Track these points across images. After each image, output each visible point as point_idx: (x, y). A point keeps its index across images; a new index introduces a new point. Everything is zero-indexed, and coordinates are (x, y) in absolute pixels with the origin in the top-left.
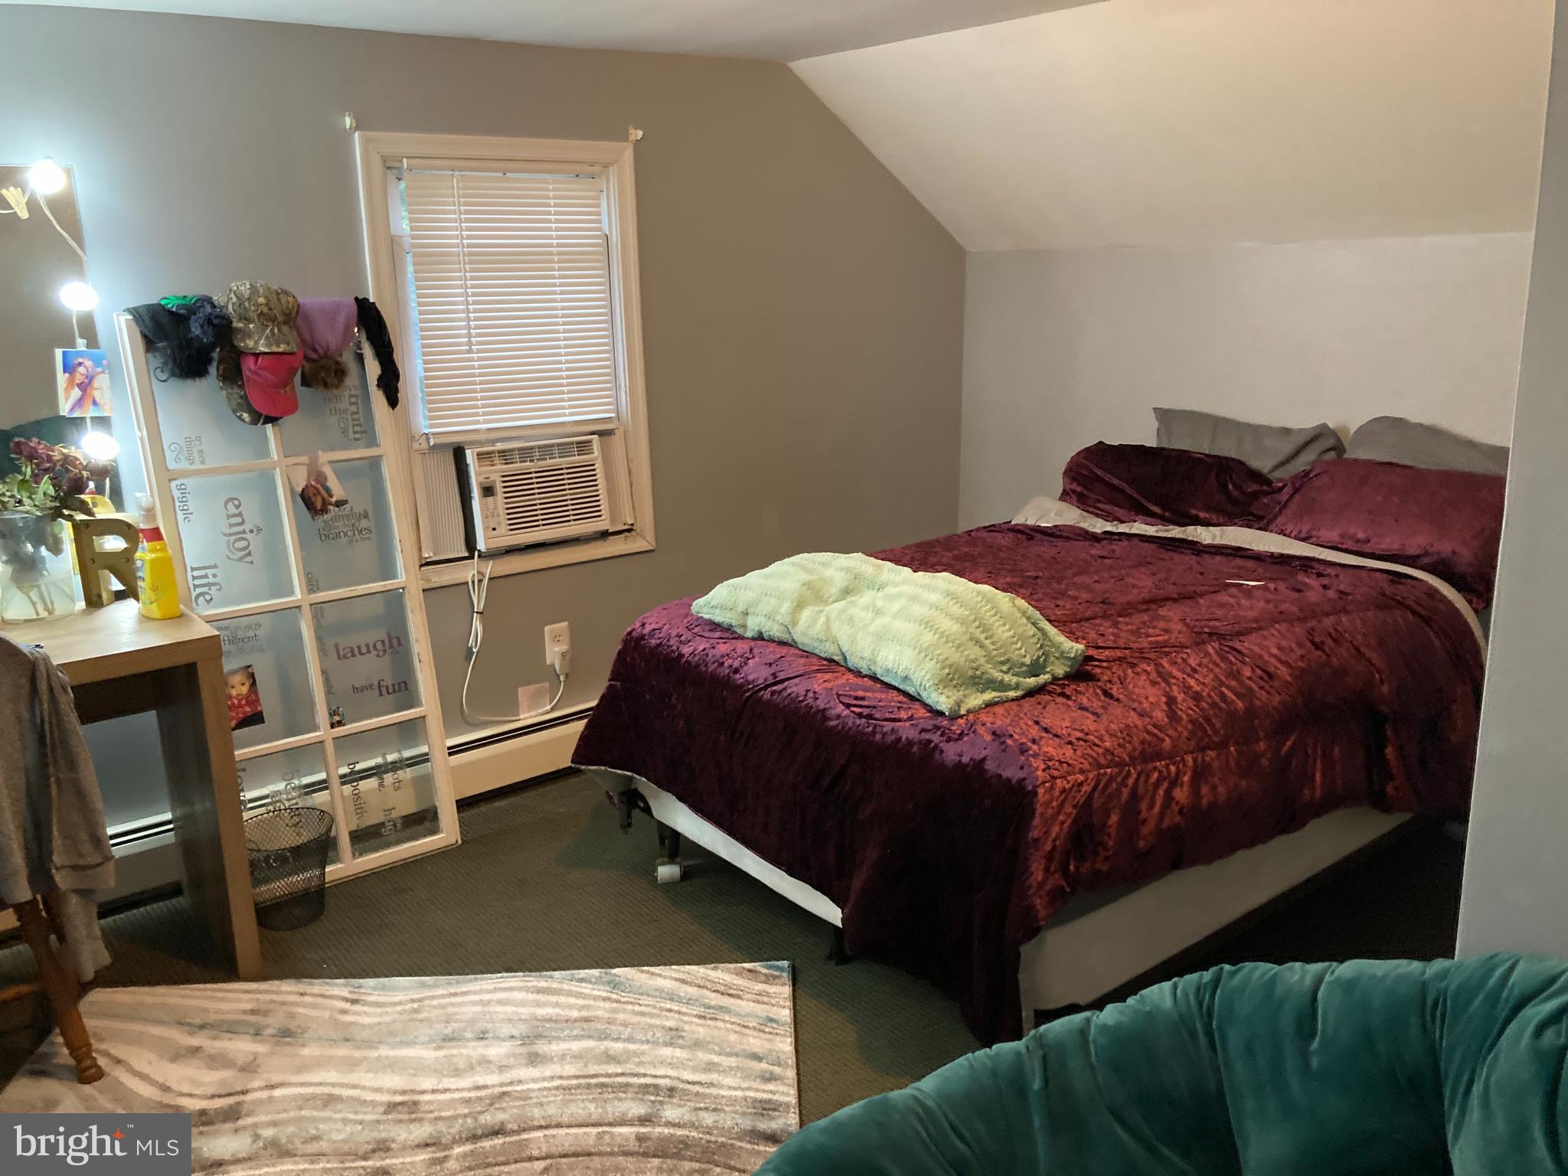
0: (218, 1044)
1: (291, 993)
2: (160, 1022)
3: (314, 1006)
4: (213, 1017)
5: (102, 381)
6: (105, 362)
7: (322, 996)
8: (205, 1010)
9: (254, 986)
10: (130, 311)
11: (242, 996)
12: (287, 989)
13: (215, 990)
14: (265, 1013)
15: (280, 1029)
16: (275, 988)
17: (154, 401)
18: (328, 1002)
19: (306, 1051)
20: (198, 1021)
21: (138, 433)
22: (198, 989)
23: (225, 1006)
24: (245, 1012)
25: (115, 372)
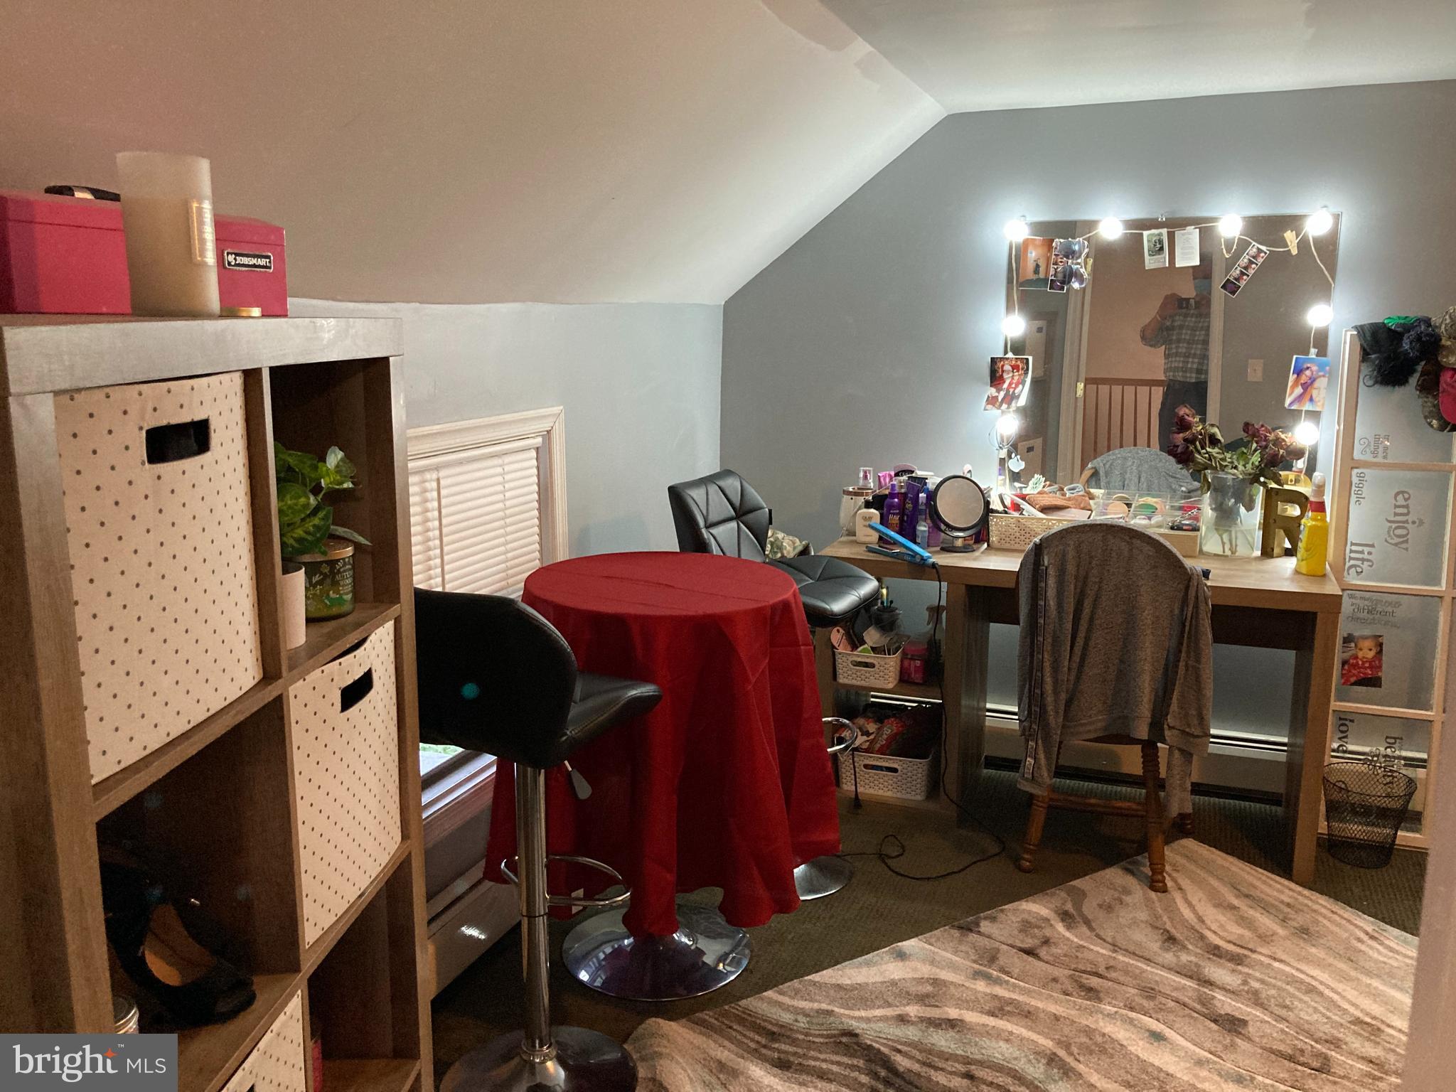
0: (1251, 912)
1: (1325, 907)
2: (1220, 879)
3: (1339, 925)
4: (1257, 893)
5: (1322, 383)
6: (1328, 368)
7: (1349, 921)
8: (1255, 887)
9: (1299, 889)
10: (1356, 328)
11: (1287, 891)
12: (1322, 903)
13: (1268, 877)
14: (1298, 911)
15: (1302, 926)
16: (1313, 898)
17: (1357, 402)
18: (1352, 927)
19: (1313, 950)
20: (1245, 890)
21: (1337, 427)
22: (1257, 871)
23: (1268, 890)
24: (1282, 902)
25: (1332, 376)
